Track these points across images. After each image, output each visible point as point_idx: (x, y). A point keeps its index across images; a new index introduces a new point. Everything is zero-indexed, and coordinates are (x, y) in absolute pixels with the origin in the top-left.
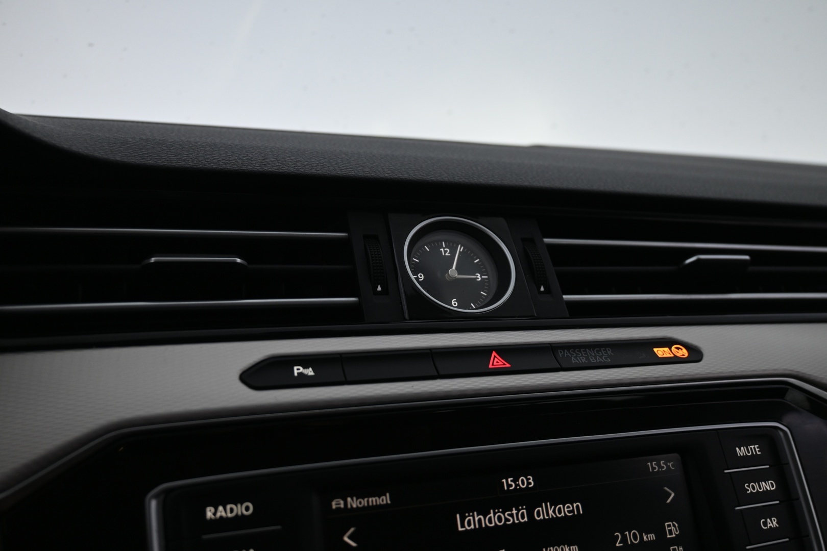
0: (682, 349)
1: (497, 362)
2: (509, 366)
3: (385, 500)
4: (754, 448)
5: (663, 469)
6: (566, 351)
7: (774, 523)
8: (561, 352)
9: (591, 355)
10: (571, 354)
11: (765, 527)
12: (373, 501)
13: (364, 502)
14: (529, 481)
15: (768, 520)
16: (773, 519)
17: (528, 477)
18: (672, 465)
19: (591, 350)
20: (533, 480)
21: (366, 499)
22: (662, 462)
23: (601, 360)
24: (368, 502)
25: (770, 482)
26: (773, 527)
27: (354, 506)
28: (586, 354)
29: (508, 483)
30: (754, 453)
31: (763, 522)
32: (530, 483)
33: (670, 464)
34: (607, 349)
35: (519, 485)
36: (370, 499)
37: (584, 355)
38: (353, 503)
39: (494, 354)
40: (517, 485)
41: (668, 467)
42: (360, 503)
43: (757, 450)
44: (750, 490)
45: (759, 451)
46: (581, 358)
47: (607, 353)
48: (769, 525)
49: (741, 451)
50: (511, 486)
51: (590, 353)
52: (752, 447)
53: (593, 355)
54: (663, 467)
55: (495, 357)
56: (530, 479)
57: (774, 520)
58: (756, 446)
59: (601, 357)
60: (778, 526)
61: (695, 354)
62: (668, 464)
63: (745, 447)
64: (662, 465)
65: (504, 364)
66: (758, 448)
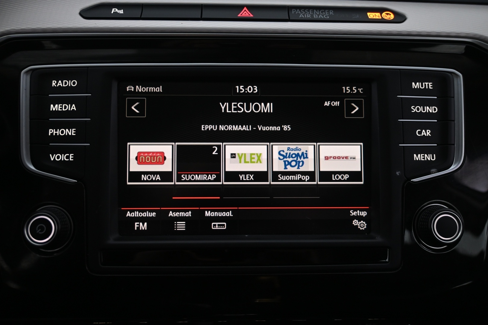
0: (390, 15)
1: (245, 14)
2: (253, 16)
3: (159, 89)
4: (428, 85)
5: (354, 92)
6: (298, 10)
7: (428, 133)
8: (294, 11)
9: (316, 14)
10: (301, 12)
11: (419, 134)
12: (152, 89)
13: (146, 89)
14: (255, 89)
15: (424, 131)
16: (427, 131)
17: (254, 87)
18: (361, 90)
19: (318, 11)
20: (257, 89)
21: (147, 88)
22: (354, 88)
23: (322, 17)
24: (148, 89)
25: (433, 107)
26: (426, 135)
27: (140, 91)
28: (313, 13)
29: (240, 89)
30: (427, 88)
31: (419, 131)
32: (255, 90)
33: (360, 90)
34: (330, 11)
35: (247, 90)
36: (150, 88)
37: (311, 13)
38: (139, 89)
39: (245, 8)
40: (245, 90)
41: (358, 91)
42: (144, 89)
43: (430, 86)
44: (415, 110)
45: (431, 87)
46: (307, 15)
47: (329, 13)
48: (423, 134)
49: (416, 85)
50: (242, 90)
51: (315, 12)
52: (427, 83)
53: (318, 13)
54: (354, 91)
55: (245, 10)
56: (255, 88)
57: (429, 132)
58: (430, 83)
59: (323, 16)
60: (430, 135)
61: (400, 18)
62: (359, 89)
63: (420, 83)
64: (354, 89)
65: (249, 15)
66: (431, 84)
